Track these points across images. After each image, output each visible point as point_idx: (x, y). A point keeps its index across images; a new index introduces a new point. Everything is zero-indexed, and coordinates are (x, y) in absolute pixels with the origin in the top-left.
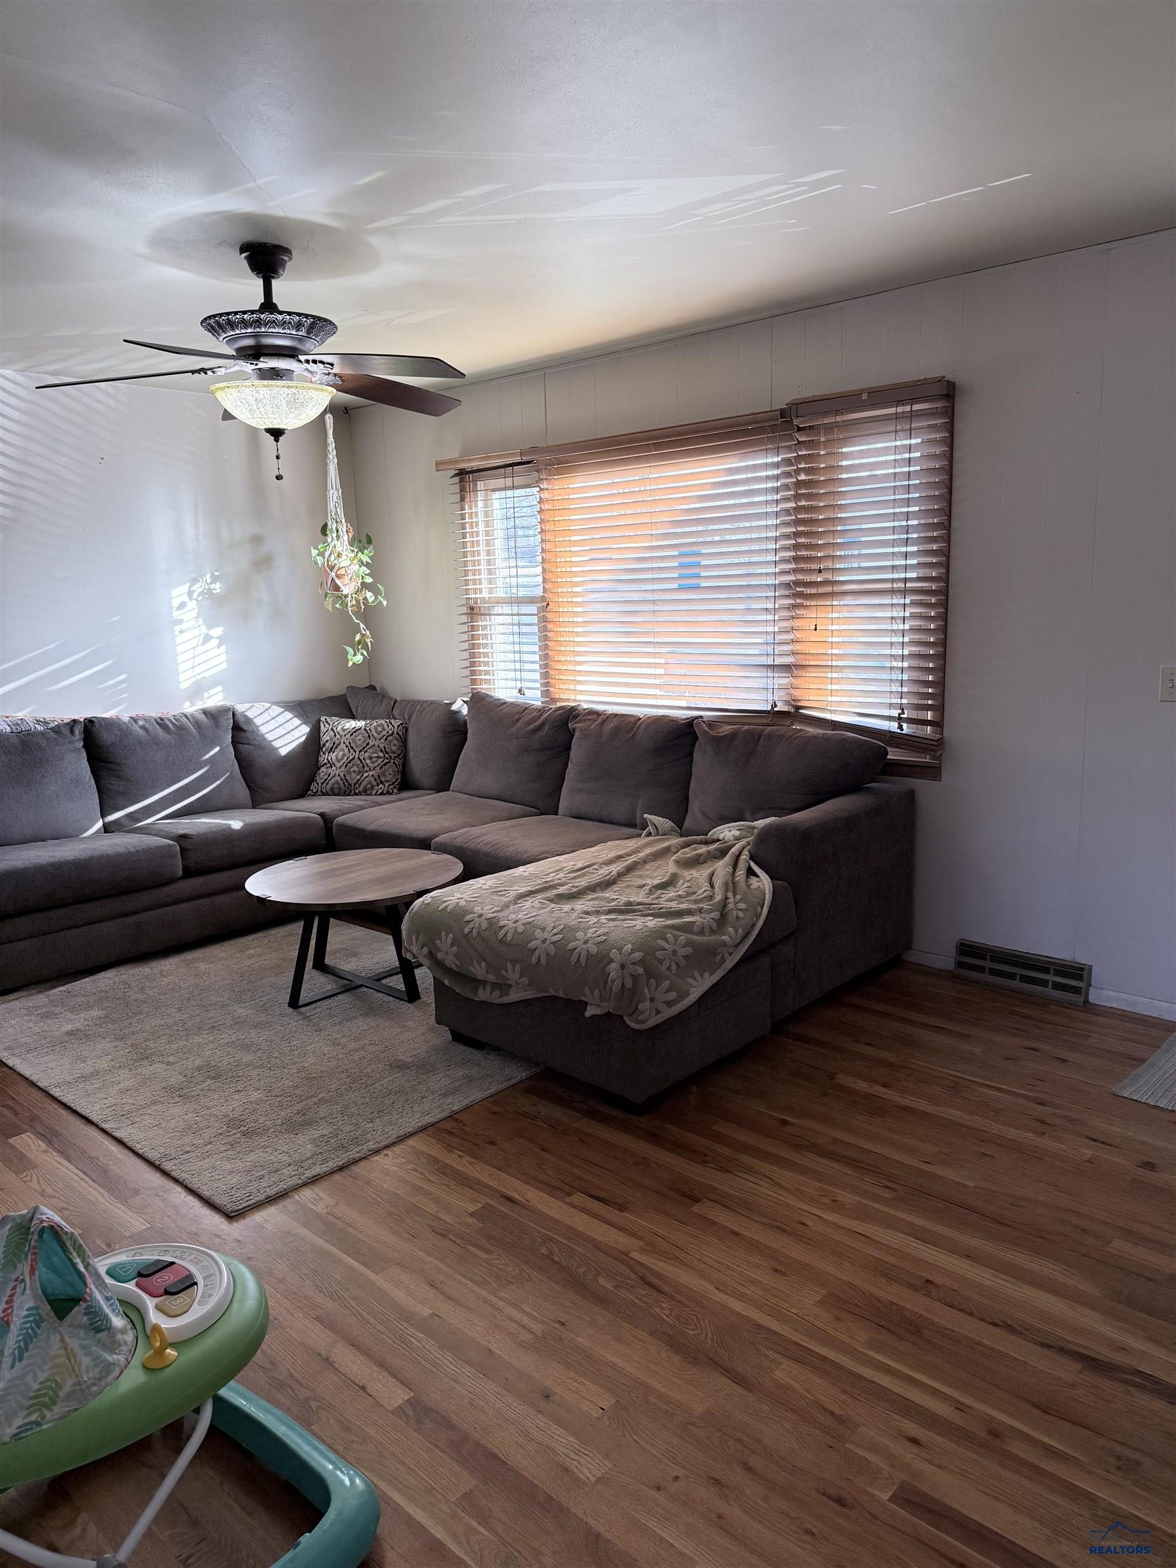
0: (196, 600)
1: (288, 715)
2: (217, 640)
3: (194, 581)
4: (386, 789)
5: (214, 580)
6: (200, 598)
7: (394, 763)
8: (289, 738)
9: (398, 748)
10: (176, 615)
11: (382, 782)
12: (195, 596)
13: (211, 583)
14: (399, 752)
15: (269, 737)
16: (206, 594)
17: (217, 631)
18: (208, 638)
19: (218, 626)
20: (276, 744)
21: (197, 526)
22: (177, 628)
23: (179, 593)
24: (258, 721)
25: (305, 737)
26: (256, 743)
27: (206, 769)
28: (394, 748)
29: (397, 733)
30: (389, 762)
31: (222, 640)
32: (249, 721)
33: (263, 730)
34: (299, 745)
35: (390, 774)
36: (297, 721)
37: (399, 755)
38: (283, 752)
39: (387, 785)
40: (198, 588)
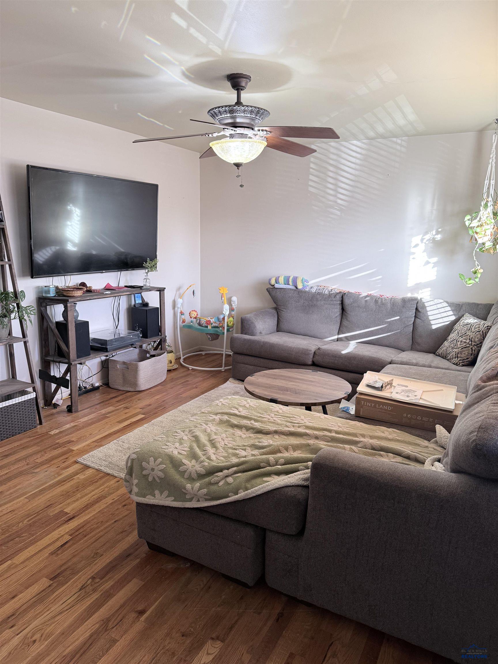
0: (425, 243)
1: (449, 308)
2: (433, 264)
3: (426, 233)
4: (457, 362)
5: (438, 233)
6: (427, 242)
7: (472, 348)
8: (441, 321)
9: (479, 341)
10: (413, 250)
11: (458, 357)
12: (425, 241)
13: (435, 235)
14: (478, 343)
15: (431, 318)
16: (431, 240)
17: (435, 260)
18: (428, 263)
19: (434, 257)
20: (432, 322)
21: (433, 204)
22: (412, 257)
23: (416, 240)
24: (428, 309)
25: (449, 322)
26: (423, 319)
27: (385, 325)
28: (476, 340)
29: (483, 331)
30: (469, 347)
31: (435, 264)
32: (424, 307)
33: (429, 313)
34: (443, 326)
35: (464, 354)
36: (451, 313)
37: (478, 344)
38: (434, 327)
39: (459, 359)
40: (427, 237)
